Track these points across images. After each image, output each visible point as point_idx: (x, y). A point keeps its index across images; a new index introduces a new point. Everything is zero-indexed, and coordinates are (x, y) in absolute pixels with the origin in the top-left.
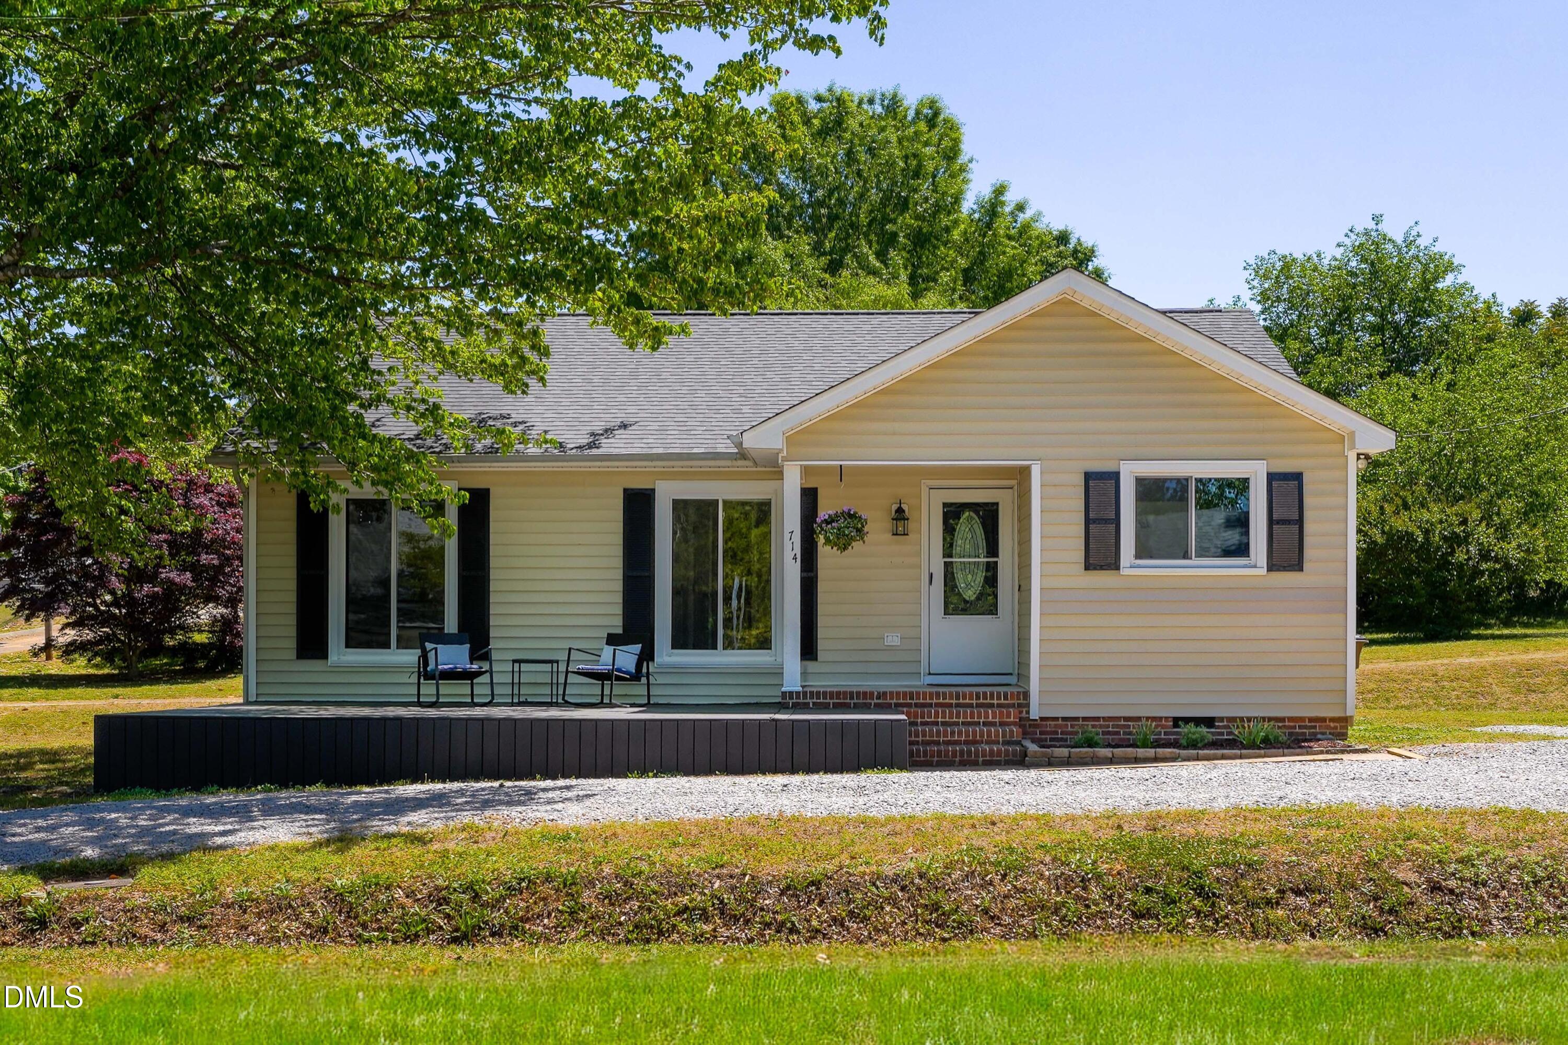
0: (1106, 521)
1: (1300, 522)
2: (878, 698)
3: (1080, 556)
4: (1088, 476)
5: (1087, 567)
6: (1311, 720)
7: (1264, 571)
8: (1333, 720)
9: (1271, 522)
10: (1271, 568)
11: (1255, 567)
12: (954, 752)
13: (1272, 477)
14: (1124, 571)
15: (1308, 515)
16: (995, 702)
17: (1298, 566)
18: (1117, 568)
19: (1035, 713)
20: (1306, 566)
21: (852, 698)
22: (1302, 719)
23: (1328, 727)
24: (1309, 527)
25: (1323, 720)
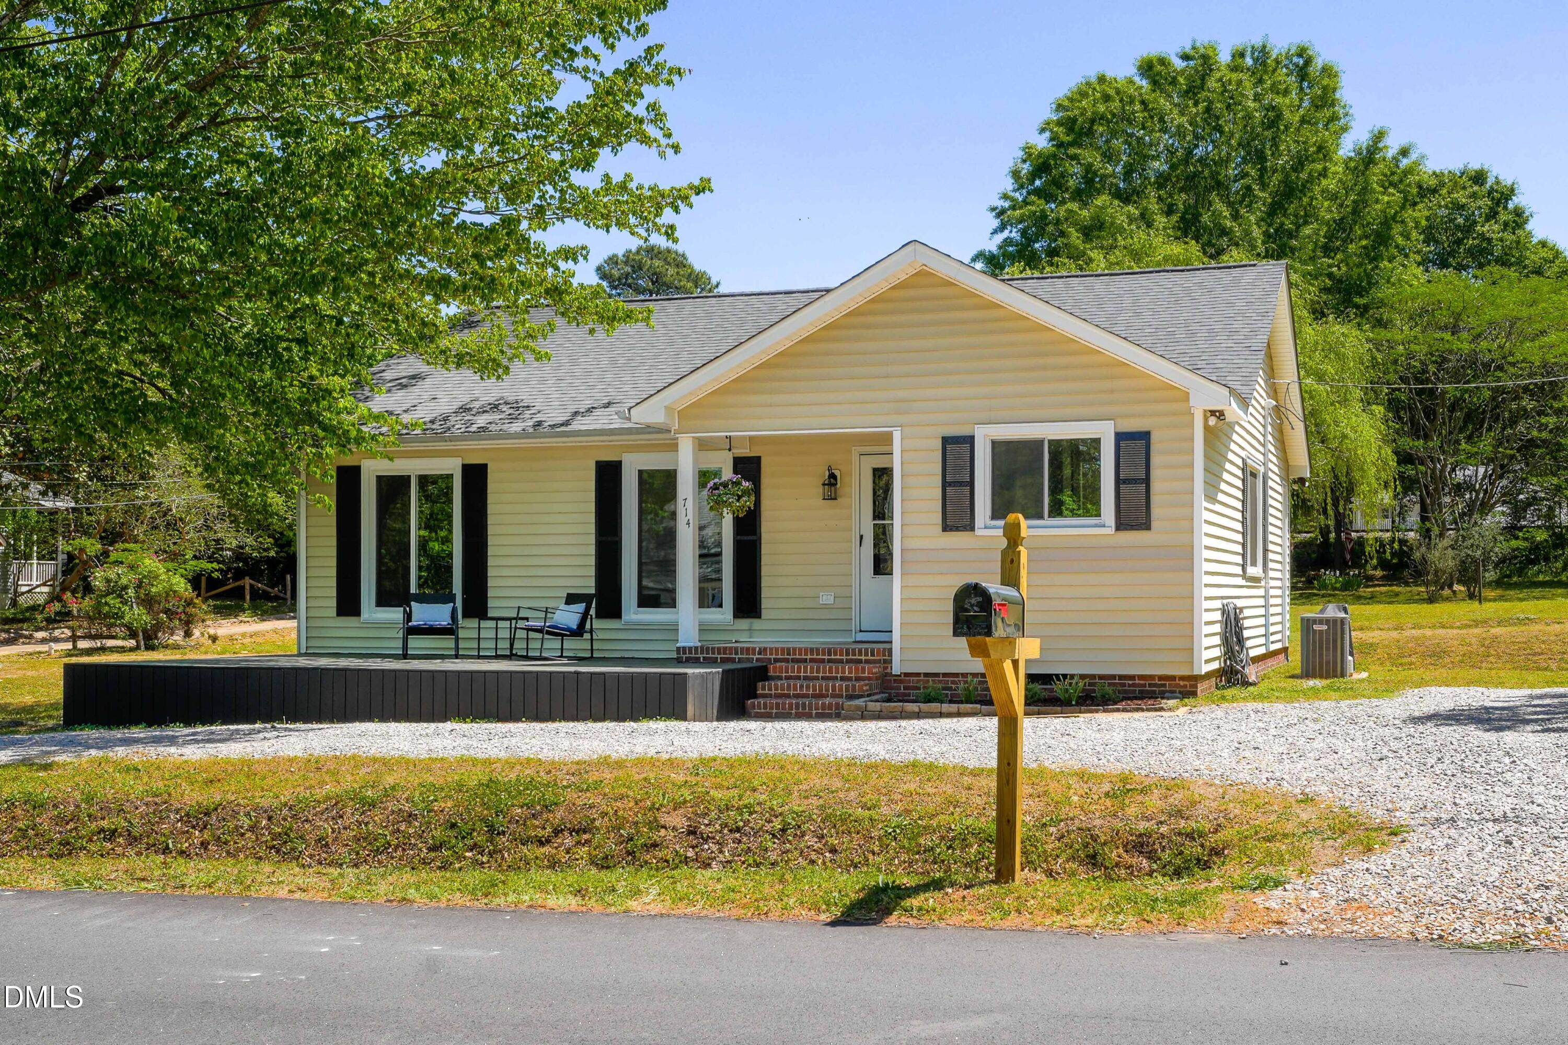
0: (961, 484)
1: (1147, 481)
2: (760, 653)
3: (938, 518)
4: (946, 441)
5: (946, 528)
6: (1161, 678)
7: (1111, 530)
8: (1182, 678)
9: (1118, 482)
10: (1118, 529)
11: (1104, 526)
12: (791, 705)
13: (1120, 437)
14: (978, 532)
15: (1155, 474)
16: (863, 658)
17: (1146, 525)
18: (972, 529)
19: (896, 669)
20: (1154, 524)
21: (736, 653)
22: (1151, 677)
23: (1178, 686)
24: (1157, 486)
25: (1173, 678)
